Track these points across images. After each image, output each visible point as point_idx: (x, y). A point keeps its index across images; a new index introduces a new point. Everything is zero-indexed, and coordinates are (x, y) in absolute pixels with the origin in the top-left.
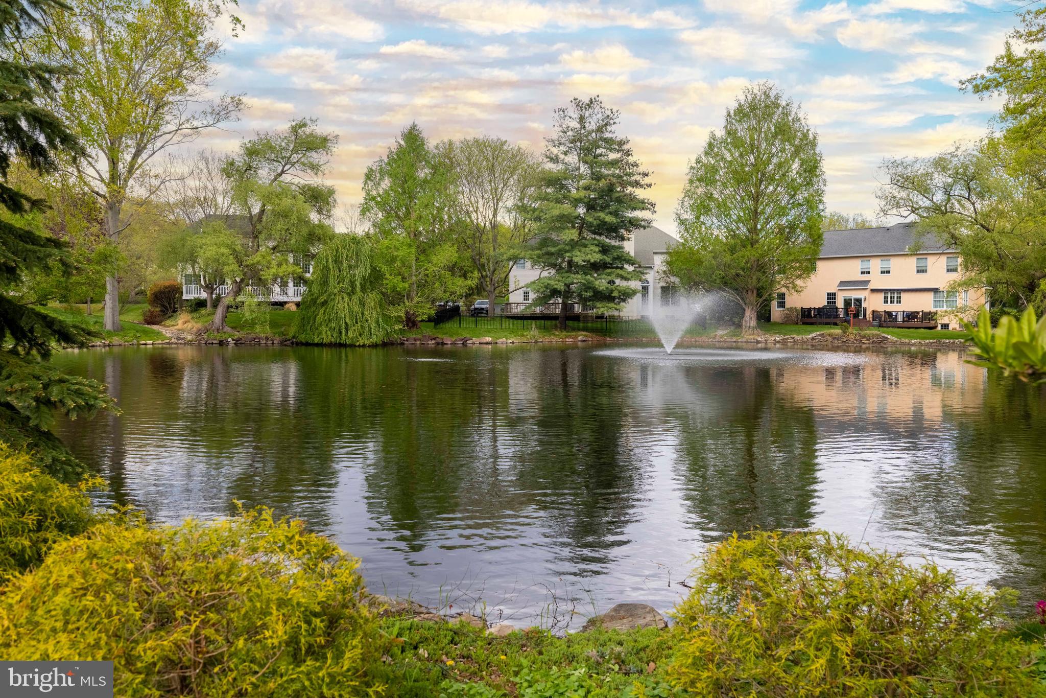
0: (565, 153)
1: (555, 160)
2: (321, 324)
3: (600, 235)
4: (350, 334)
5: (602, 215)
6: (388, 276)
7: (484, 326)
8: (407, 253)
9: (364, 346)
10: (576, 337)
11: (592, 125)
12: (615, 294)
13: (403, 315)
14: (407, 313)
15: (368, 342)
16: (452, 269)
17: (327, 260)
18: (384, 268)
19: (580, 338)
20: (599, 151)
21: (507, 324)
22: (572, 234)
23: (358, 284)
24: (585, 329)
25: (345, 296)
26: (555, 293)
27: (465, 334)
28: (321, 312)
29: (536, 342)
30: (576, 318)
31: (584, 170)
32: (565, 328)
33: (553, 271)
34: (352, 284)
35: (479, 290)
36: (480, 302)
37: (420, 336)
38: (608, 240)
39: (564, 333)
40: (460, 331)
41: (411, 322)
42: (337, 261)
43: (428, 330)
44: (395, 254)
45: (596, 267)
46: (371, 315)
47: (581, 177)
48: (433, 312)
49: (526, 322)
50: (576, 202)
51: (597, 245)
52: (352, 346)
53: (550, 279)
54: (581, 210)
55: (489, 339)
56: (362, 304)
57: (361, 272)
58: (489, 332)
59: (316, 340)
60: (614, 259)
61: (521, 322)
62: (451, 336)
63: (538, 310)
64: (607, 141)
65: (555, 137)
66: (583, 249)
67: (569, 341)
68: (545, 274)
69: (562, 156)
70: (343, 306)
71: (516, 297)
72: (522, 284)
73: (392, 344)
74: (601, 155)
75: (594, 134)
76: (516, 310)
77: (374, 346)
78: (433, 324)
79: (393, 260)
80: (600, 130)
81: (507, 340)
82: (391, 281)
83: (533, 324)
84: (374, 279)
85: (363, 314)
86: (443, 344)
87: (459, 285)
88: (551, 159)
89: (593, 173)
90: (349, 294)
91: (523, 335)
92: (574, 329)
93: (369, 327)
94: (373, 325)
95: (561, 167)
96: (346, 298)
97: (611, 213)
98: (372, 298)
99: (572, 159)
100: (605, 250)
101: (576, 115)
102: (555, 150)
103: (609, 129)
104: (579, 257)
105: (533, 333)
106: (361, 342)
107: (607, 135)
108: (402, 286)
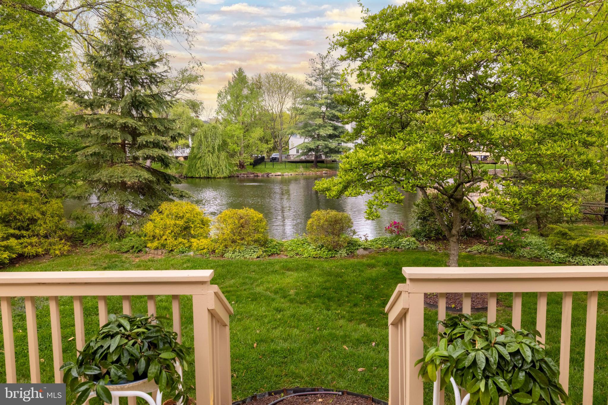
0: (316, 81)
1: (310, 84)
2: (199, 168)
3: (333, 121)
4: (213, 172)
5: (334, 111)
6: (230, 144)
7: (277, 166)
8: (239, 133)
9: (220, 178)
10: (322, 171)
11: (328, 67)
12: (341, 150)
13: (238, 163)
14: (240, 161)
15: (222, 176)
16: (261, 140)
17: (201, 137)
18: (229, 140)
19: (324, 172)
20: (332, 80)
21: (288, 165)
22: (319, 121)
23: (216, 148)
24: (327, 167)
25: (210, 154)
26: (310, 150)
27: (268, 171)
28: (199, 162)
29: (303, 174)
30: (322, 162)
31: (324, 88)
32: (317, 167)
33: (310, 139)
34: (213, 148)
35: (274, 149)
36: (274, 155)
37: (246, 173)
38: (337, 124)
39: (316, 169)
40: (265, 169)
41: (242, 166)
42: (206, 137)
43: (250, 169)
44: (234, 133)
45: (331, 136)
46: (223, 163)
47: (323, 92)
48: (252, 161)
49: (298, 164)
50: (321, 105)
51: (331, 126)
52: (215, 178)
53: (308, 143)
54: (324, 109)
55: (279, 173)
56: (218, 158)
57: (218, 142)
58: (279, 169)
59: (197, 176)
60: (340, 133)
61: (295, 164)
62: (261, 172)
63: (303, 158)
64: (335, 74)
65: (310, 73)
66: (325, 129)
67: (319, 173)
68: (306, 141)
69: (314, 82)
70: (210, 160)
71: (293, 152)
72: (295, 145)
73: (233, 176)
74: (332, 82)
75: (329, 72)
76: (292, 159)
77: (225, 178)
78: (252, 166)
79: (233, 136)
80: (332, 69)
81: (289, 173)
82: (232, 146)
83: (301, 165)
84: (224, 145)
85: (219, 162)
86: (258, 176)
87: (265, 147)
88: (309, 84)
89: (329, 91)
90: (212, 153)
91: (296, 171)
92: (321, 168)
93: (222, 169)
94: (224, 168)
95: (313, 87)
96: (211, 155)
97: (338, 111)
98: (223, 155)
99: (319, 83)
100: (335, 128)
101: (320, 62)
102: (310, 80)
103: (336, 68)
104: (323, 132)
105: (301, 170)
106: (219, 176)
107: (335, 71)
108: (237, 149)
